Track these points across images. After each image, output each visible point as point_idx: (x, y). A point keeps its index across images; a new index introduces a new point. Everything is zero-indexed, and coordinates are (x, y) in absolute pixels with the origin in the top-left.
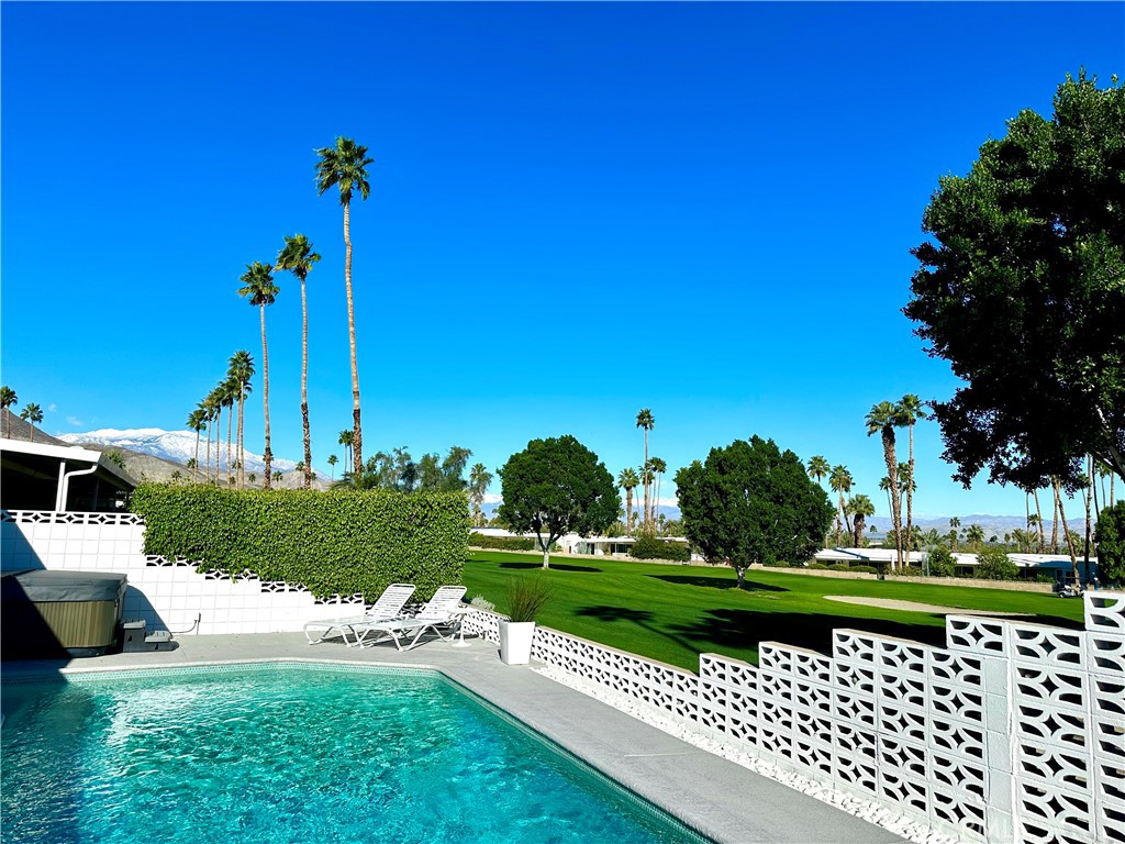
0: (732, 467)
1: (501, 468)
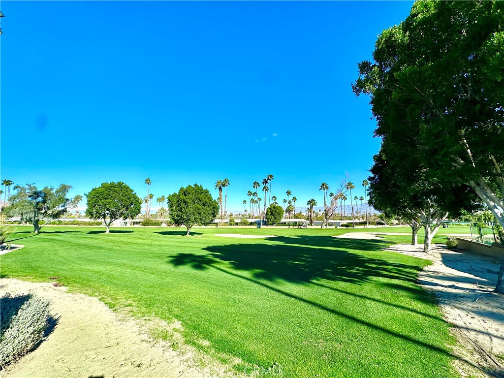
0: (189, 194)
1: (87, 193)
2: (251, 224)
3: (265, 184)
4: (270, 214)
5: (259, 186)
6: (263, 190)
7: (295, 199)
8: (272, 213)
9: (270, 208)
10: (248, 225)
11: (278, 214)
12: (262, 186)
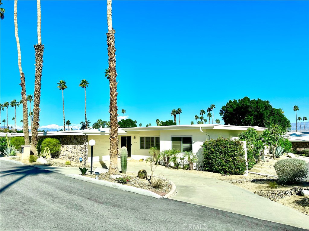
3: (209, 112)
6: (207, 116)
12: (207, 113)
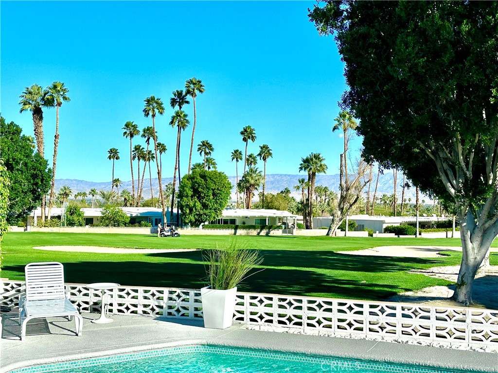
2: (134, 221)
4: (190, 193)
5: (161, 109)
6: (172, 123)
7: (265, 153)
8: (196, 192)
9: (191, 178)
10: (125, 224)
11: (214, 194)
